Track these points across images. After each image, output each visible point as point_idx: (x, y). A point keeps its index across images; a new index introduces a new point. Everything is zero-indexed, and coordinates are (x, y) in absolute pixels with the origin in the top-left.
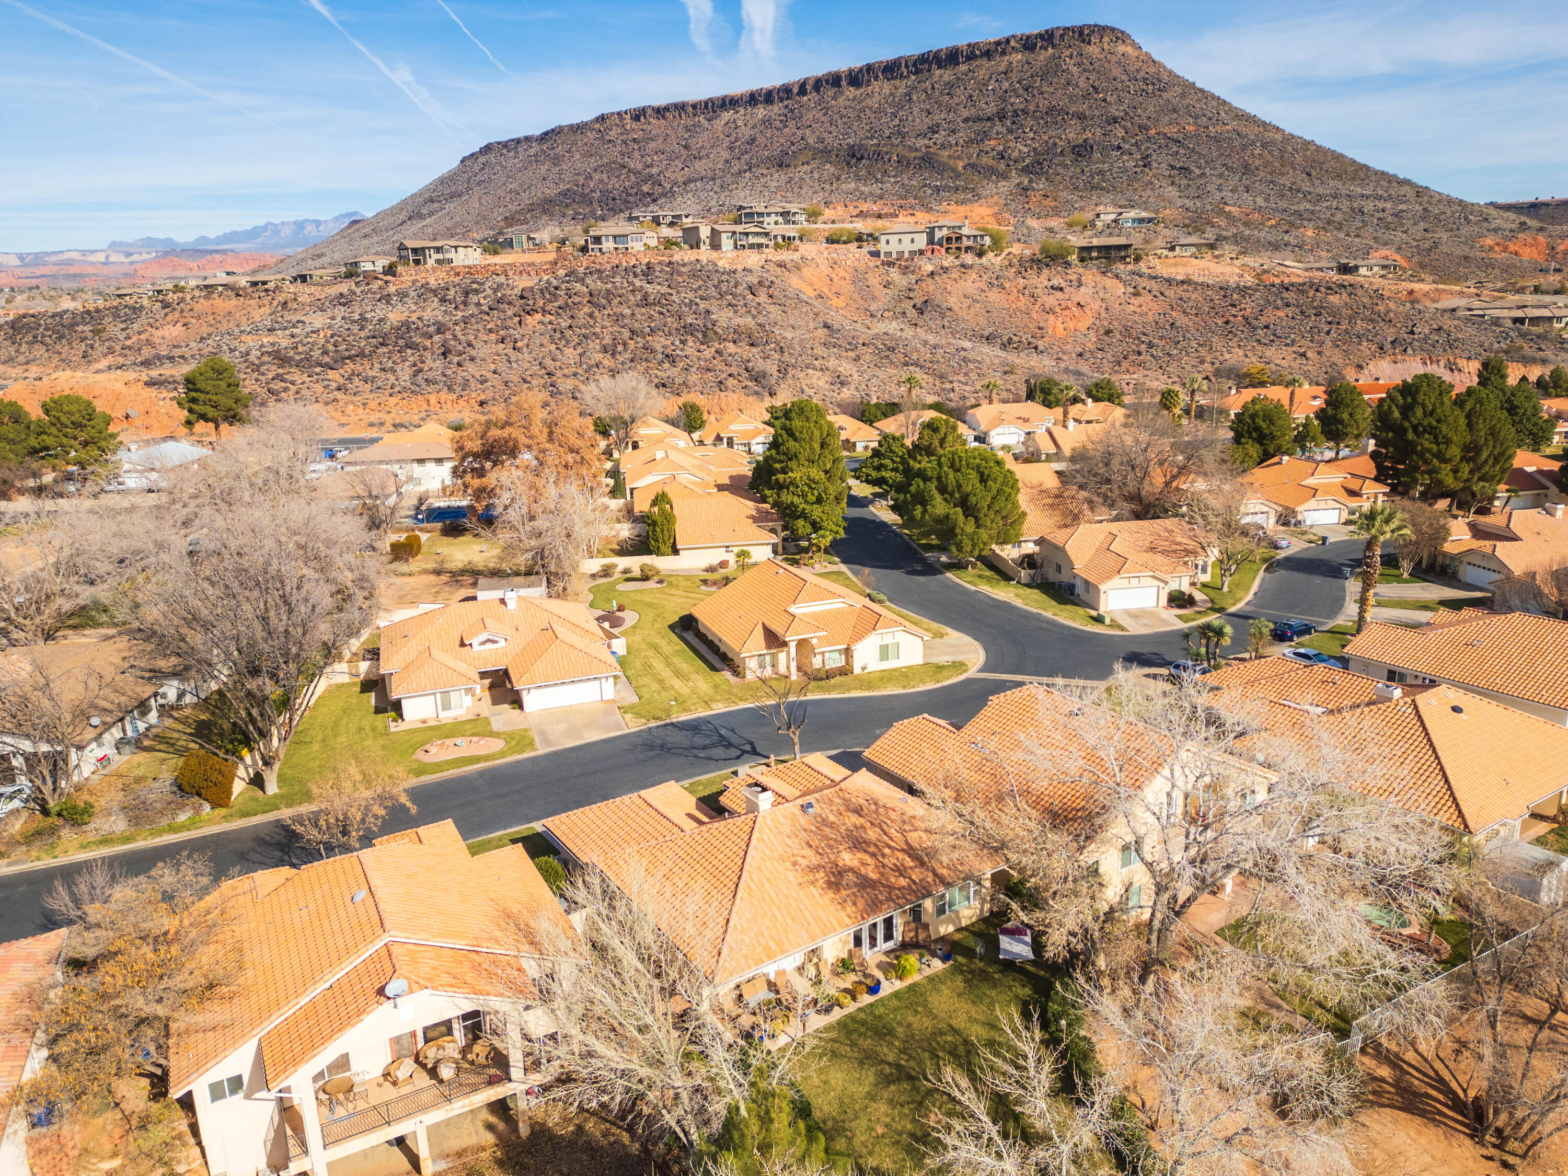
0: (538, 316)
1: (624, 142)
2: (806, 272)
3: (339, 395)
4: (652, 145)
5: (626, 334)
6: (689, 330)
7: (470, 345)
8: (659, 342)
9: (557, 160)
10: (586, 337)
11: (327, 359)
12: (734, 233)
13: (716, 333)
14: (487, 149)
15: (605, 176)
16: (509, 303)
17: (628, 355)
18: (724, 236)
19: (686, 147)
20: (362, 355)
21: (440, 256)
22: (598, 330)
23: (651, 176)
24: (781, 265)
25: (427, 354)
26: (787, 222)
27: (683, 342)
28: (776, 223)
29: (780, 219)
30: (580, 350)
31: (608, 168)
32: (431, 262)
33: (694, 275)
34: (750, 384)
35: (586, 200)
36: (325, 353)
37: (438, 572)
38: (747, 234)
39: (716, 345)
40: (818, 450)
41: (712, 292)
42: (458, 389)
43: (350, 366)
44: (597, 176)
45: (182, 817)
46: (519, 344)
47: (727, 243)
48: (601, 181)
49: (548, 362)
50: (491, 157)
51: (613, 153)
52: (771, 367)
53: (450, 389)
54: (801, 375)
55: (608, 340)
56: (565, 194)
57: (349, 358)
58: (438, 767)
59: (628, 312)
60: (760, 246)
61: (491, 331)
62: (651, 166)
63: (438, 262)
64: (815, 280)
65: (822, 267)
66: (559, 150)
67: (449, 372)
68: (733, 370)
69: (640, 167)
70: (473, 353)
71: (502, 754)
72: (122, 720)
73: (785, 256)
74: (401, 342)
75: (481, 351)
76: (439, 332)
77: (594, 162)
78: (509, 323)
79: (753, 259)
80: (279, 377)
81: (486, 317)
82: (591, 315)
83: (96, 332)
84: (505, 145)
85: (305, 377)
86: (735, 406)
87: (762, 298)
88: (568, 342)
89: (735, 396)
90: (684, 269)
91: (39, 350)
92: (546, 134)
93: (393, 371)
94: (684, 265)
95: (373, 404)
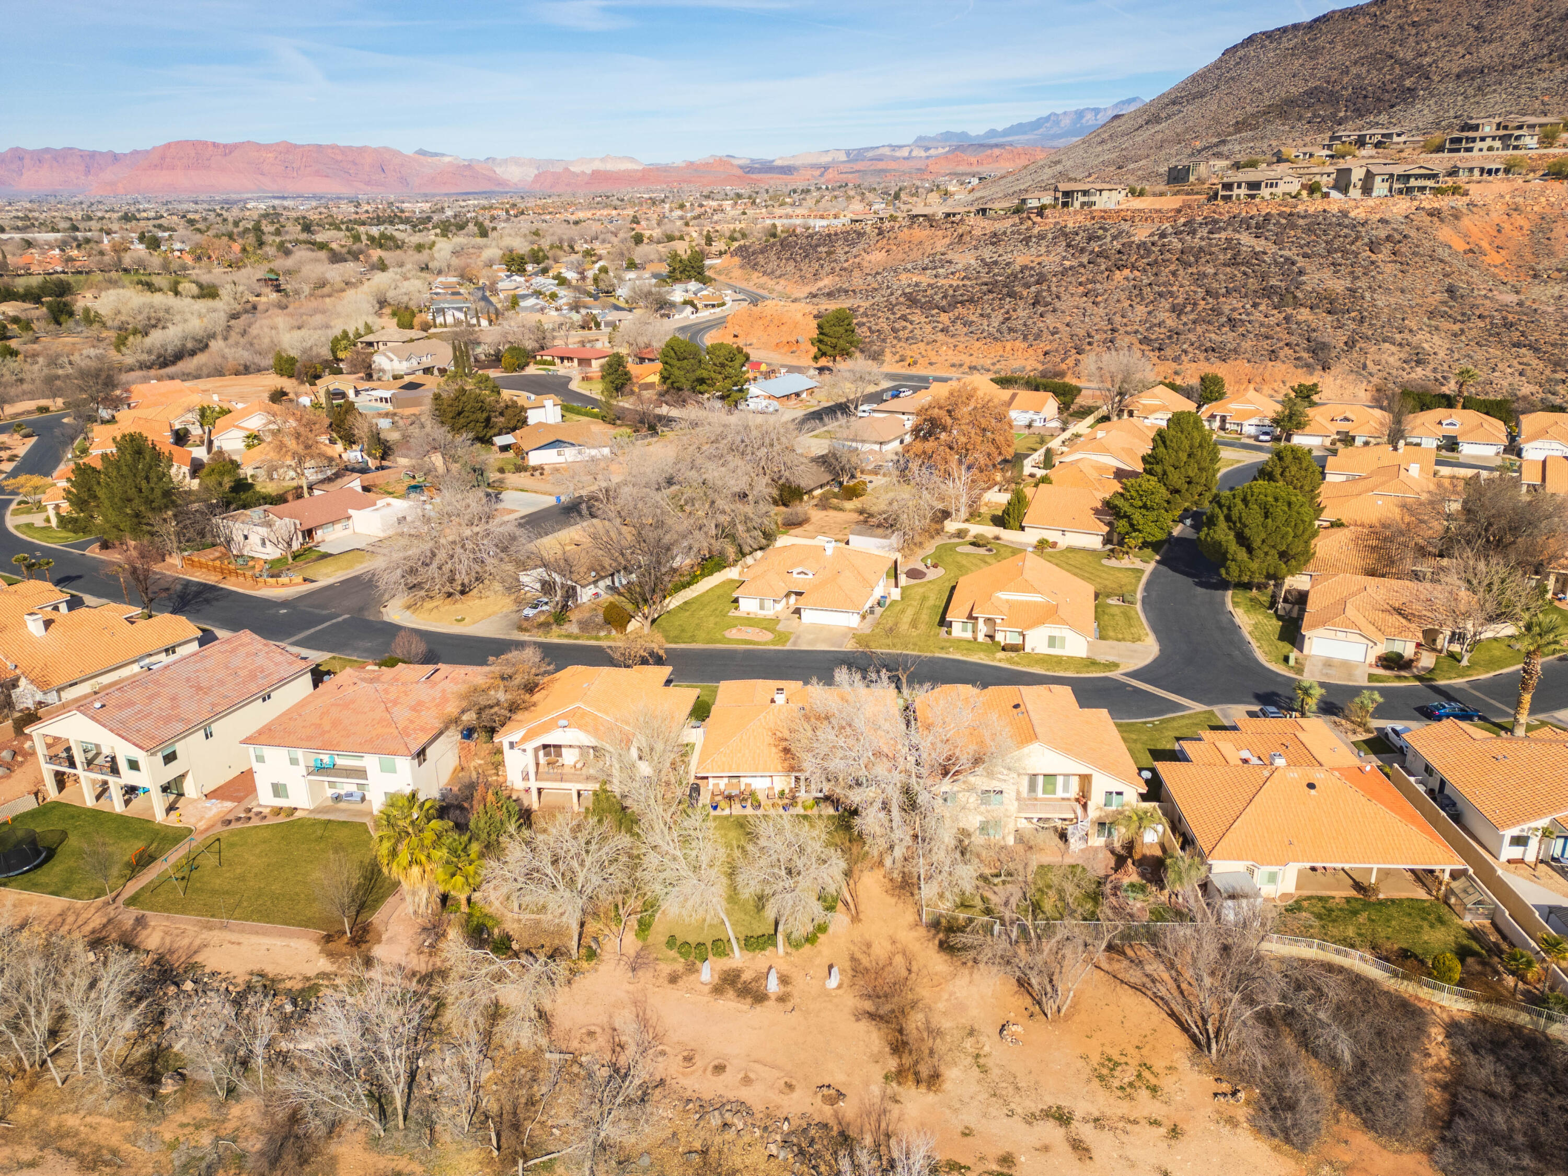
0: (1126, 272)
1: (1401, 28)
2: (1466, 222)
3: (940, 337)
4: (1435, 28)
5: (1201, 292)
6: (1268, 292)
7: (1058, 297)
8: (1230, 304)
9: (1314, 53)
10: (1161, 295)
11: (944, 303)
12: (1392, 175)
13: (1295, 297)
14: (1250, 40)
15: (1364, 70)
16: (1107, 257)
17: (1192, 317)
18: (1378, 179)
19: (1477, 28)
20: (971, 300)
21: (1086, 199)
22: (1175, 289)
23: (1420, 67)
24: (1435, 213)
25: (1021, 304)
26: (1506, 147)
27: (1255, 305)
28: (1490, 149)
29: (1498, 144)
30: (1151, 308)
31: (1372, 60)
32: (1077, 205)
33: (1309, 230)
34: (1305, 355)
35: (1333, 99)
36: (945, 297)
37: (861, 512)
38: (1408, 177)
39: (1289, 310)
40: (1185, 459)
41: (1321, 248)
42: (1031, 338)
43: (960, 310)
44: (1354, 70)
45: (602, 634)
46: (1099, 299)
47: (1380, 188)
48: (1358, 76)
49: (1118, 319)
50: (1251, 51)
51: (1383, 41)
52: (1339, 339)
53: (1025, 338)
54: (1374, 348)
55: (1180, 300)
56: (1310, 93)
57: (961, 302)
58: (730, 641)
59: (1210, 270)
60: (1422, 189)
61: (1081, 284)
62: (1426, 54)
63: (1083, 204)
64: (1475, 230)
65: (1494, 215)
66: (1320, 42)
67: (1030, 322)
68: (1294, 339)
69: (1410, 55)
70: (1058, 304)
71: (766, 643)
72: (612, 575)
73: (1444, 202)
74: (1005, 291)
75: (1066, 303)
76: (1038, 283)
77: (1355, 53)
78: (1099, 277)
79: (1402, 205)
80: (904, 318)
81: (1082, 270)
82: (1174, 274)
83: (829, 253)
84: (1268, 35)
85: (923, 320)
86: (1279, 377)
87: (1384, 254)
88: (1143, 299)
89: (1284, 367)
90: (1301, 222)
91: (791, 266)
92: (1315, 20)
93: (989, 316)
94: (1304, 217)
95: (961, 347)
